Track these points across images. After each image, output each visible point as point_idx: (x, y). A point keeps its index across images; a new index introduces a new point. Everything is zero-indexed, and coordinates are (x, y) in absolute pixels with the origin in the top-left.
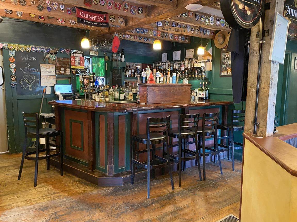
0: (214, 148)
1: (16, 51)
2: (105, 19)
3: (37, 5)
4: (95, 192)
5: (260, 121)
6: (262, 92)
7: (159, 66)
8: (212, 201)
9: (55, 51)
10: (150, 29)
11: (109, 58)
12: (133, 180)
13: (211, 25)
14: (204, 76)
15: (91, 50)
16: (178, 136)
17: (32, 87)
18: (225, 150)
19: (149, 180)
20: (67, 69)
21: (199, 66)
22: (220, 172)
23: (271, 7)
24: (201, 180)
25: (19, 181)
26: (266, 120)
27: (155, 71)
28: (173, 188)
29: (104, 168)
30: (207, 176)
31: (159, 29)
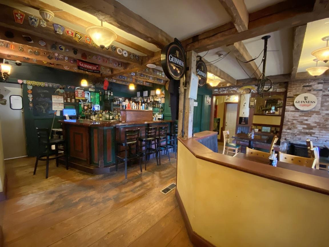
0: (166, 147)
1: (32, 85)
2: (97, 68)
3: (48, 55)
4: (90, 178)
5: (185, 130)
6: (186, 114)
7: (135, 99)
8: (163, 176)
9: (63, 87)
10: (128, 77)
11: (102, 93)
12: (116, 169)
13: (162, 77)
14: (160, 106)
15: (90, 87)
16: (145, 140)
17: (46, 111)
18: (172, 147)
19: (126, 168)
20: (72, 99)
21: (158, 100)
22: (168, 160)
23: (189, 69)
24: (158, 165)
25: (34, 175)
26: (188, 130)
27: (131, 102)
28: (141, 171)
29: (97, 163)
30: (162, 163)
31: (133, 77)
